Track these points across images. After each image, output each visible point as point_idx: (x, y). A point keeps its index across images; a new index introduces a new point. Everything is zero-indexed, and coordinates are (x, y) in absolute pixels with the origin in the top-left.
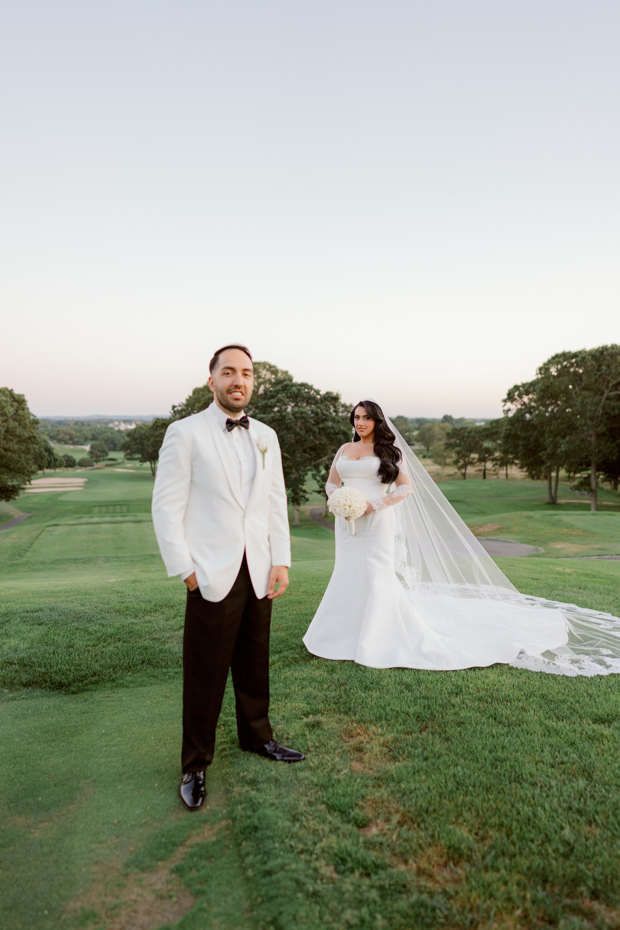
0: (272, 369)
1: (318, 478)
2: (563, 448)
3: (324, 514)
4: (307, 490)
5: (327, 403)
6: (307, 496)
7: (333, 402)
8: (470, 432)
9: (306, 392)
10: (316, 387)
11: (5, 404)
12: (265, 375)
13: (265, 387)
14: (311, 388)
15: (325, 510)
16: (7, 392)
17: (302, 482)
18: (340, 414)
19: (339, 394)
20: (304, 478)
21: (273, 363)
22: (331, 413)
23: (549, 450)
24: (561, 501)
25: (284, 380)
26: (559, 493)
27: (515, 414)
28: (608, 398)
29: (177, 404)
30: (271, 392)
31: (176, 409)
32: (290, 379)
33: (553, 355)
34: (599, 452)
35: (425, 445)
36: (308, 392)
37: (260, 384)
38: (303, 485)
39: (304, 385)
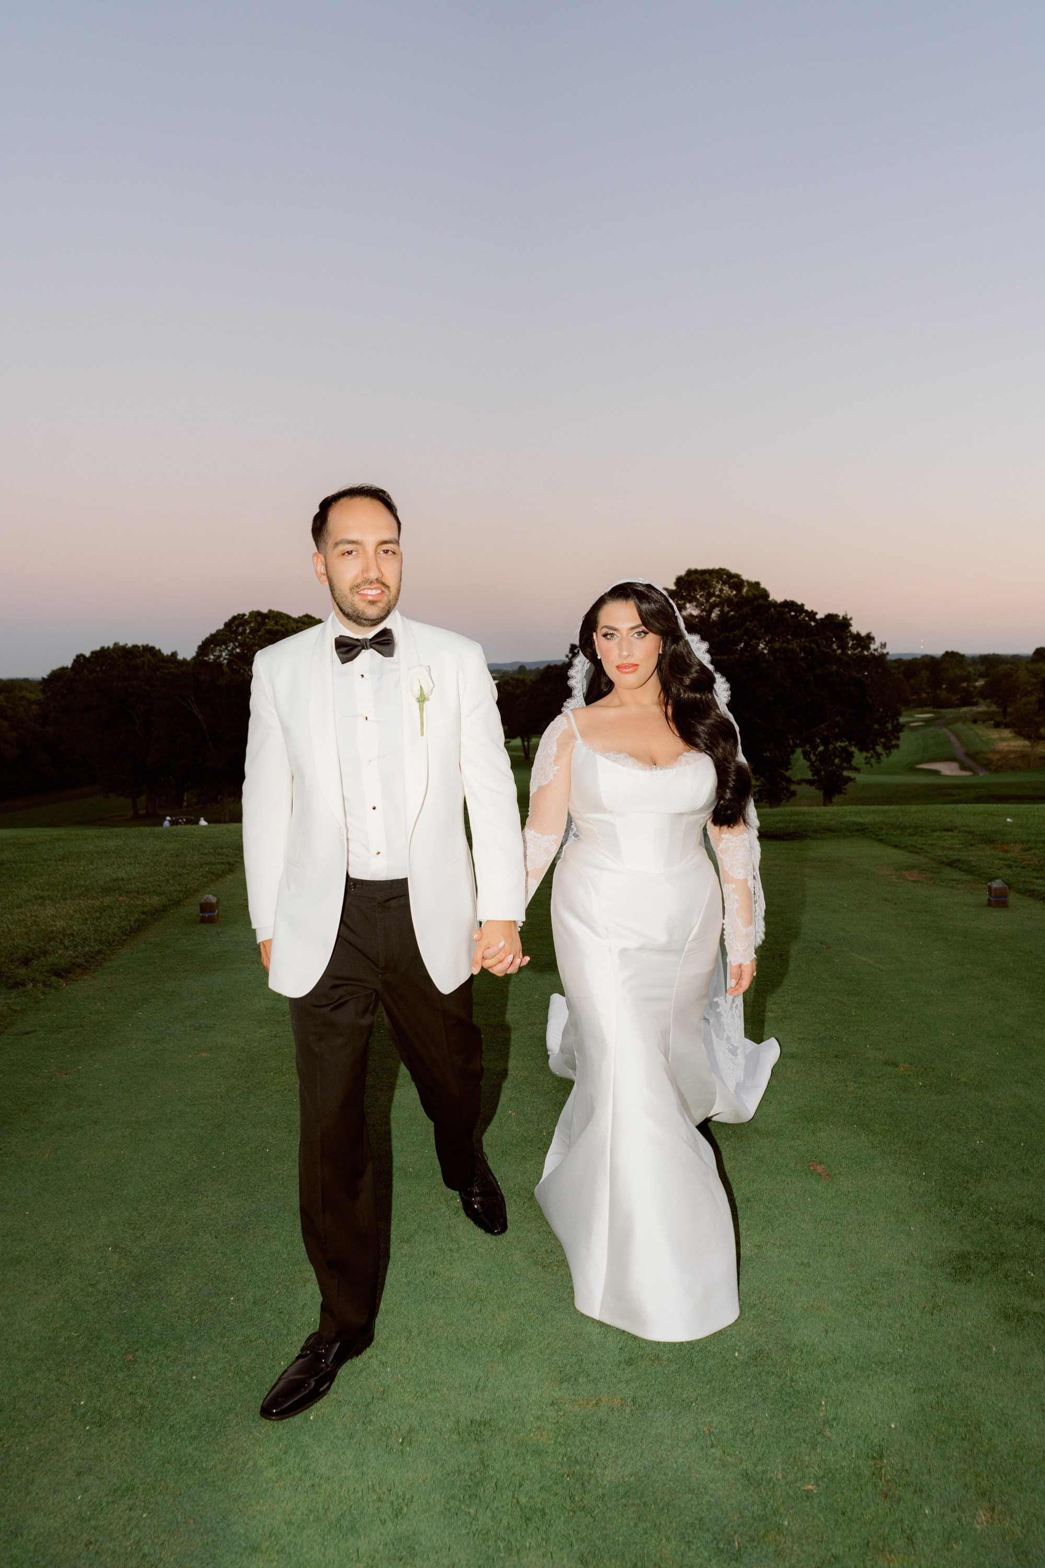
0: (732, 581)
1: (813, 758)
4: (794, 779)
5: (827, 632)
6: (793, 787)
7: (840, 631)
9: (792, 617)
10: (808, 607)
12: (721, 590)
13: (722, 611)
14: (800, 608)
17: (787, 764)
18: (850, 652)
19: (849, 617)
20: (789, 759)
21: (733, 570)
22: (835, 651)
25: (756, 598)
30: (733, 617)
32: (765, 594)
35: (999, 705)
36: (795, 617)
37: (713, 606)
38: (787, 770)
39: (790, 605)
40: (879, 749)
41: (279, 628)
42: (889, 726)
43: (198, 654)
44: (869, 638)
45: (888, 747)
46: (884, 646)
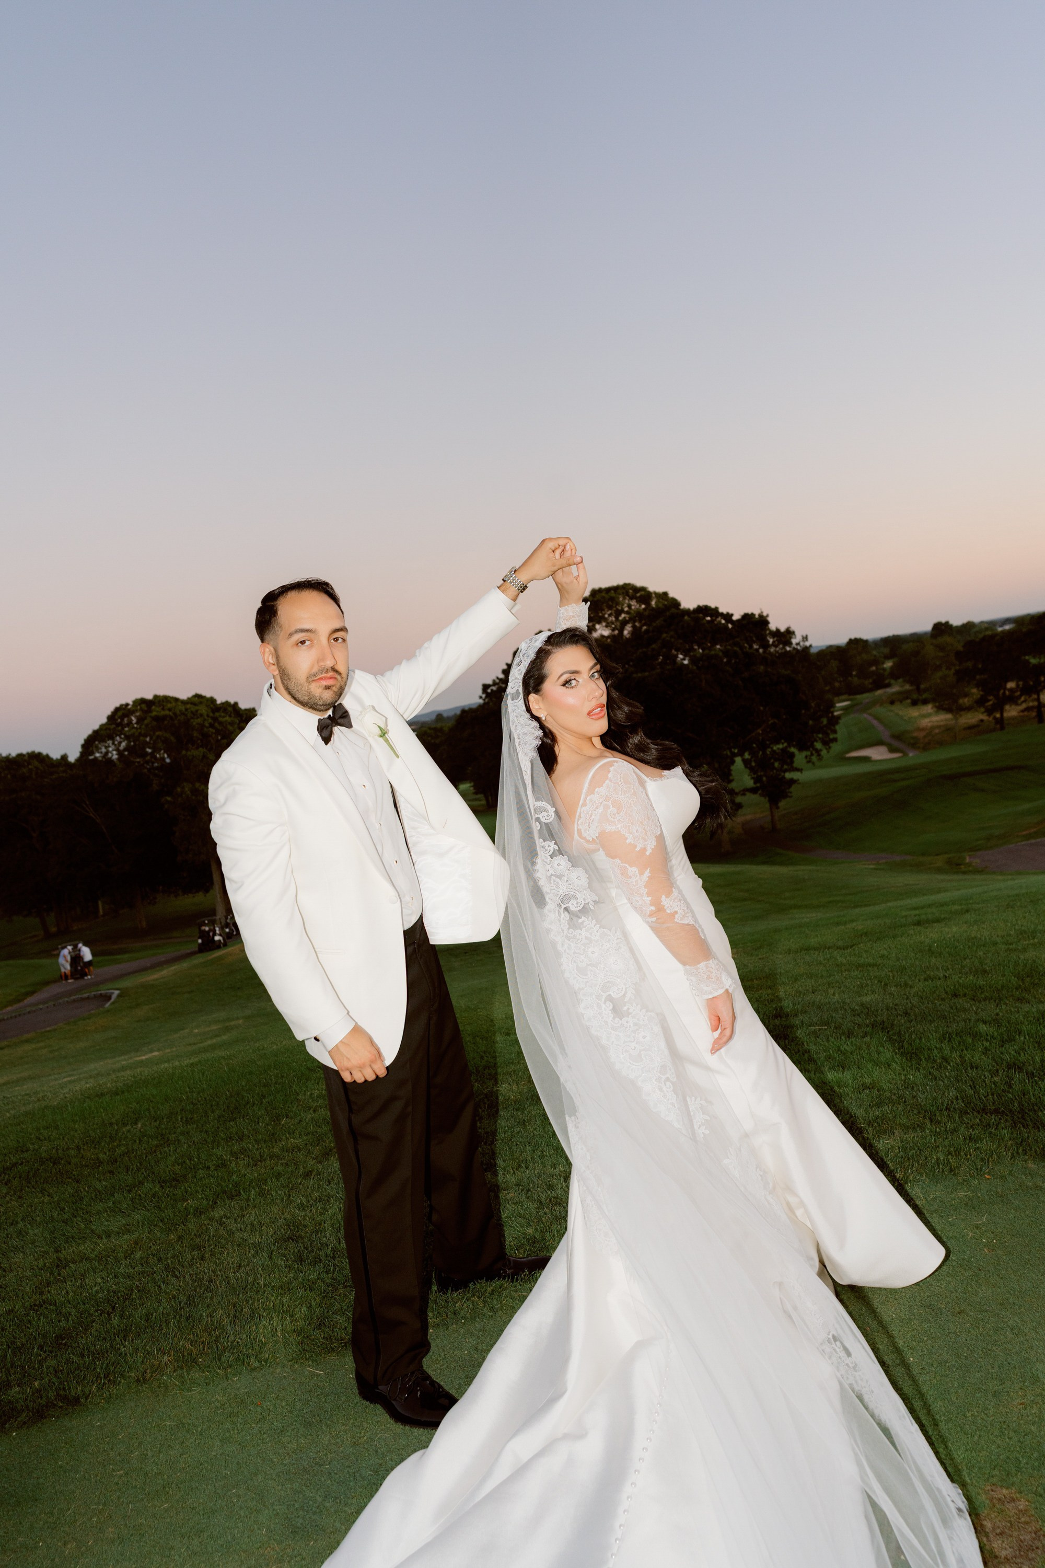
0: (638, 595)
1: (753, 765)
4: (737, 790)
6: (739, 799)
9: (708, 621)
10: (723, 610)
11: (230, 728)
12: (629, 606)
13: (634, 627)
14: (714, 612)
15: (770, 818)
16: (230, 709)
17: (726, 775)
18: (772, 650)
19: (765, 614)
20: (730, 770)
21: (639, 583)
22: (757, 651)
25: (667, 608)
29: (490, 682)
30: (647, 631)
31: (489, 691)
32: (675, 603)
35: (911, 683)
36: (712, 621)
37: (624, 623)
38: (730, 781)
39: (704, 610)
40: (818, 745)
41: (167, 712)
42: (825, 721)
43: (82, 754)
44: (789, 633)
46: (805, 638)
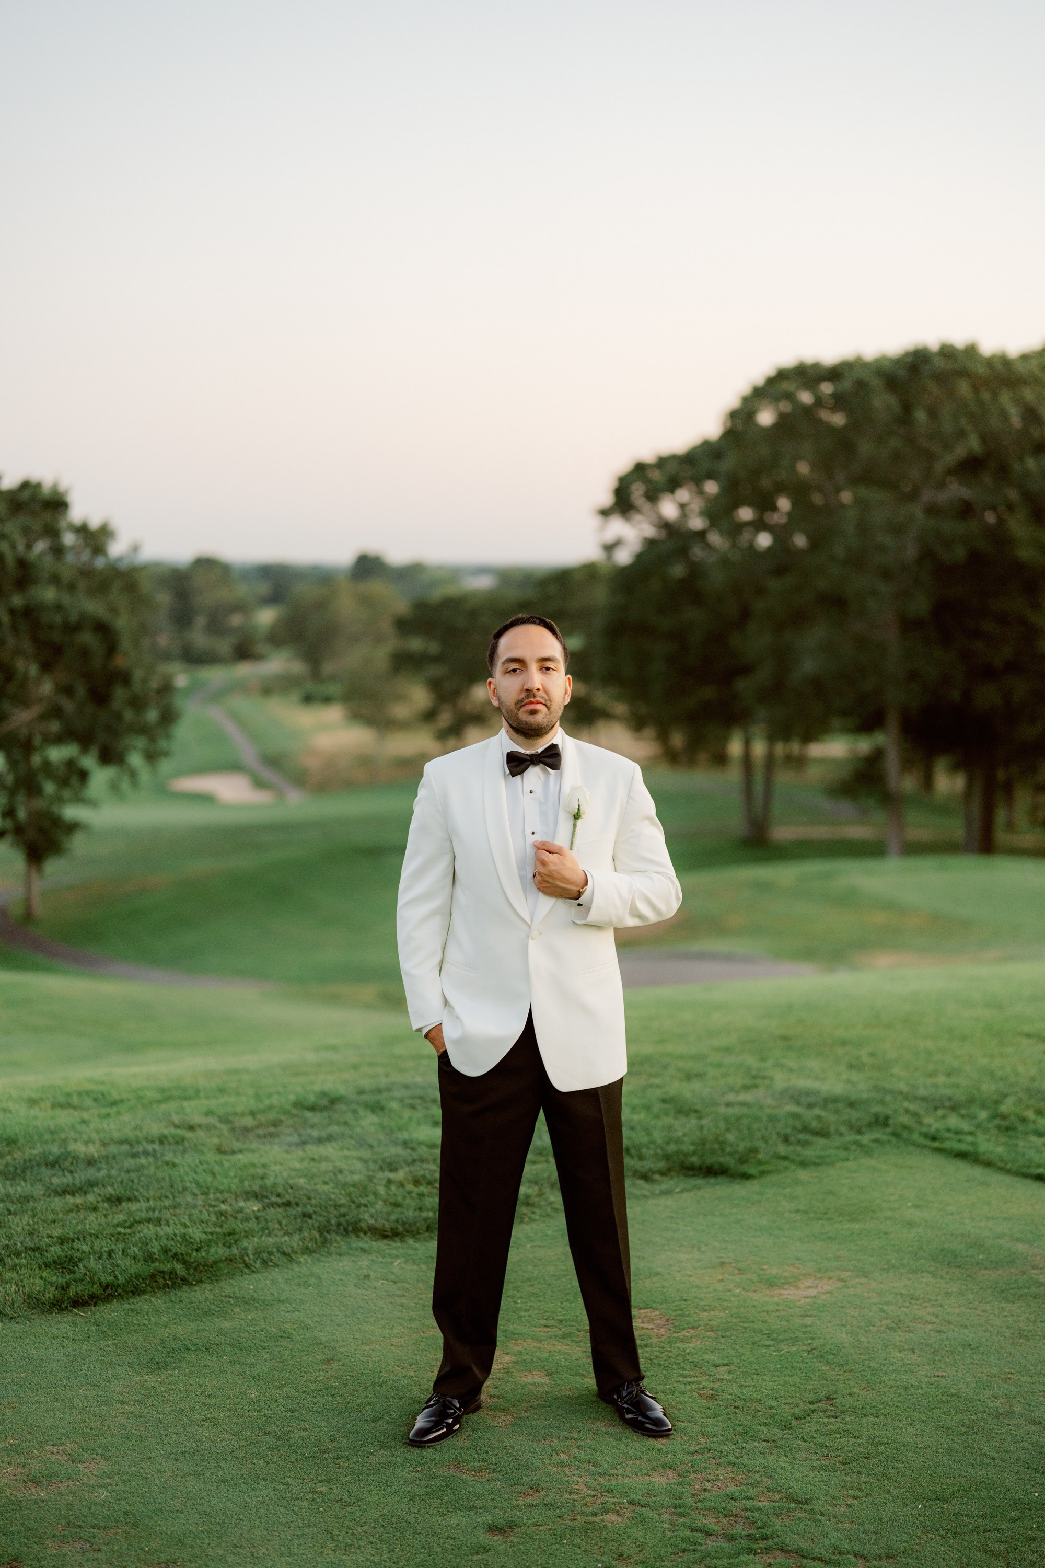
2: (809, 665)
3: (17, 910)
5: (23, 519)
7: (47, 516)
8: (473, 614)
15: (22, 893)
18: (72, 559)
23: (763, 675)
24: (782, 833)
26: (777, 808)
27: (640, 557)
28: (932, 510)
33: (772, 372)
34: (913, 676)
40: (135, 760)
42: (153, 713)
44: (105, 532)
45: (151, 757)
46: (136, 549)
